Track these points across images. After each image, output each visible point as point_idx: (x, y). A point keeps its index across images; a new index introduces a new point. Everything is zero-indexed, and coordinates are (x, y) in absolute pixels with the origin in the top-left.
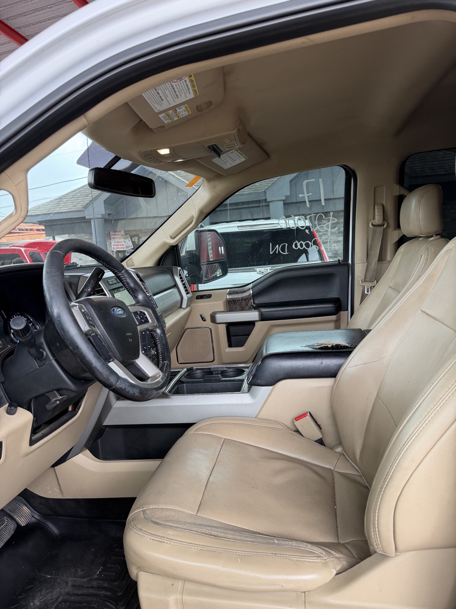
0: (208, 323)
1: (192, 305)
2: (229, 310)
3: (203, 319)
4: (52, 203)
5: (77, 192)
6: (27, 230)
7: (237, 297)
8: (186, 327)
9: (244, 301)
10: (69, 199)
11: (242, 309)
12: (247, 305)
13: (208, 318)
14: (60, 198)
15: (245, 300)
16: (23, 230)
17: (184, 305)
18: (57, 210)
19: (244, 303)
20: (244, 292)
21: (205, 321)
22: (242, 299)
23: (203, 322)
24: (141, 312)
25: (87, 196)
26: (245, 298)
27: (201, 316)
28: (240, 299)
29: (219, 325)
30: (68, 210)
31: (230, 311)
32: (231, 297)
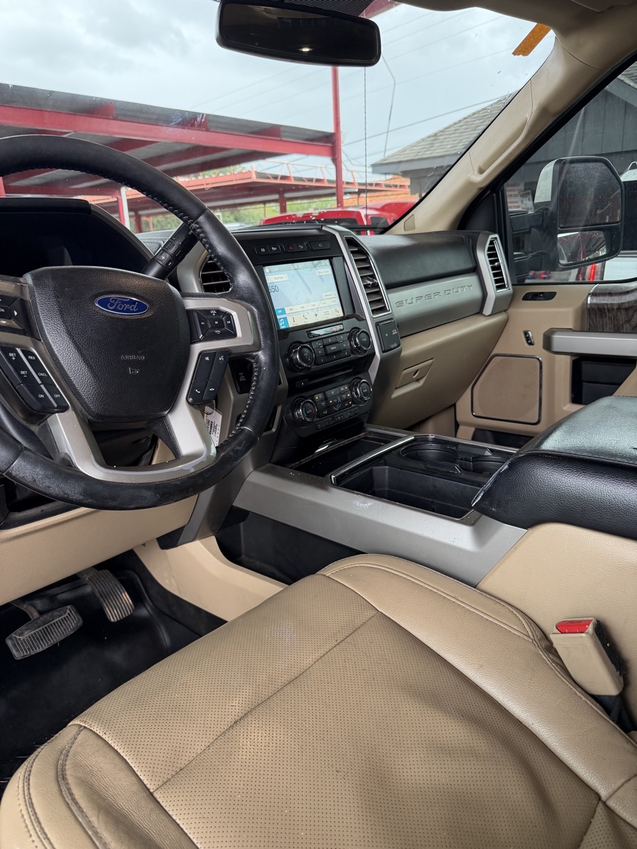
0: (538, 350)
1: (511, 311)
2: (587, 326)
3: (529, 340)
4: (423, 143)
5: (461, 124)
6: (396, 186)
7: (610, 302)
8: (494, 353)
9: (623, 312)
10: (448, 136)
11: (617, 330)
12: (629, 321)
13: (539, 341)
14: (436, 135)
15: (627, 309)
16: (390, 186)
17: (488, 310)
18: (427, 154)
19: (622, 317)
20: (628, 292)
21: (531, 344)
22: (620, 307)
23: (526, 345)
24: (219, 312)
25: (475, 130)
26: (627, 306)
27: (526, 333)
28: (615, 307)
29: (558, 356)
30: (444, 154)
31: (589, 331)
32: (597, 300)
